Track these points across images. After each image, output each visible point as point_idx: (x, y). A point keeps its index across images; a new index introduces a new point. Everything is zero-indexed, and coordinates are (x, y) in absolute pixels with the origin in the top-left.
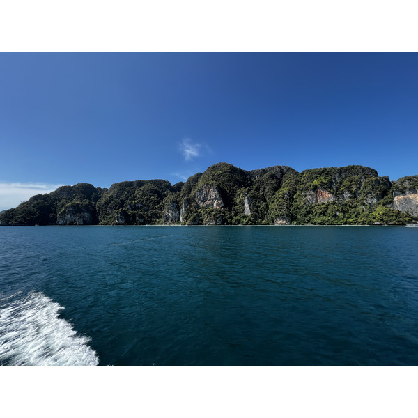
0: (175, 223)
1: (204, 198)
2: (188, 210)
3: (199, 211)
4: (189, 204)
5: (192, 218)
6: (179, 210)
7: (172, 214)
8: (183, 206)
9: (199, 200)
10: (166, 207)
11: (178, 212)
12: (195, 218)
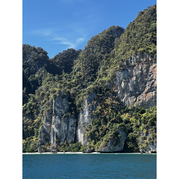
0: (66, 147)
1: (136, 87)
2: (98, 115)
3: (125, 117)
4: (101, 101)
5: (109, 135)
6: (77, 117)
7: (59, 127)
8: (86, 106)
9: (124, 91)
10: (44, 109)
11: (72, 122)
12: (116, 134)
